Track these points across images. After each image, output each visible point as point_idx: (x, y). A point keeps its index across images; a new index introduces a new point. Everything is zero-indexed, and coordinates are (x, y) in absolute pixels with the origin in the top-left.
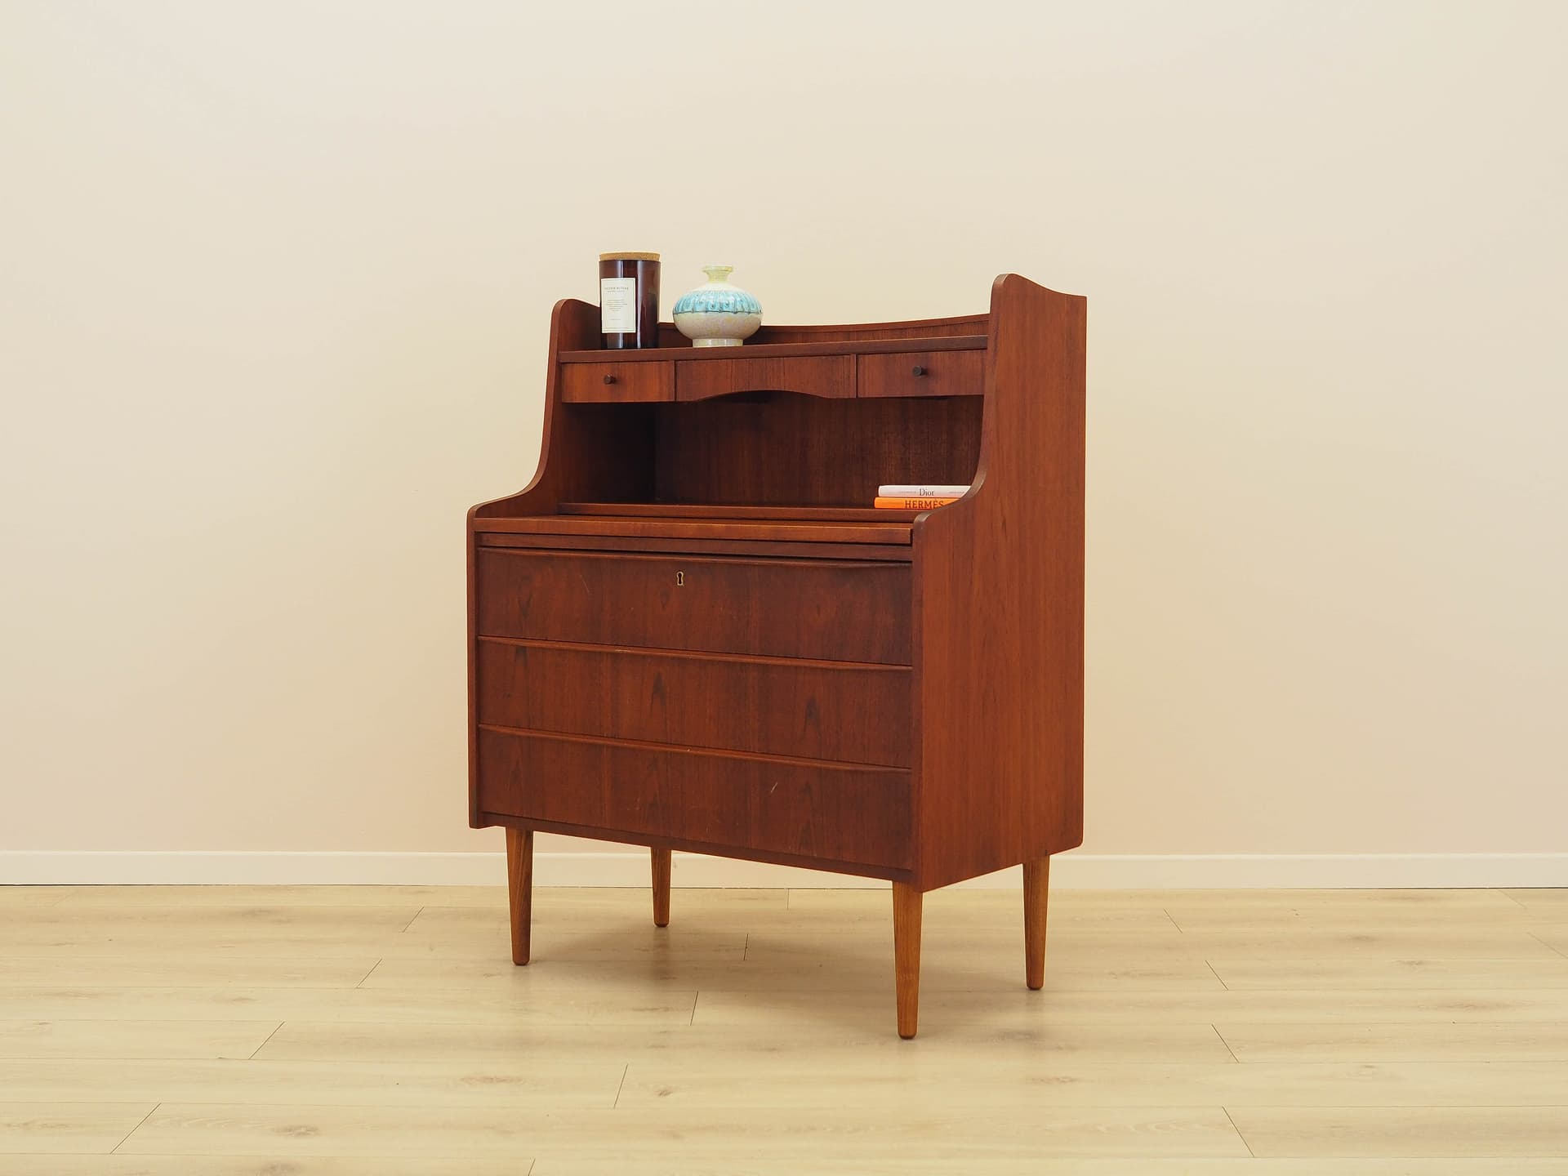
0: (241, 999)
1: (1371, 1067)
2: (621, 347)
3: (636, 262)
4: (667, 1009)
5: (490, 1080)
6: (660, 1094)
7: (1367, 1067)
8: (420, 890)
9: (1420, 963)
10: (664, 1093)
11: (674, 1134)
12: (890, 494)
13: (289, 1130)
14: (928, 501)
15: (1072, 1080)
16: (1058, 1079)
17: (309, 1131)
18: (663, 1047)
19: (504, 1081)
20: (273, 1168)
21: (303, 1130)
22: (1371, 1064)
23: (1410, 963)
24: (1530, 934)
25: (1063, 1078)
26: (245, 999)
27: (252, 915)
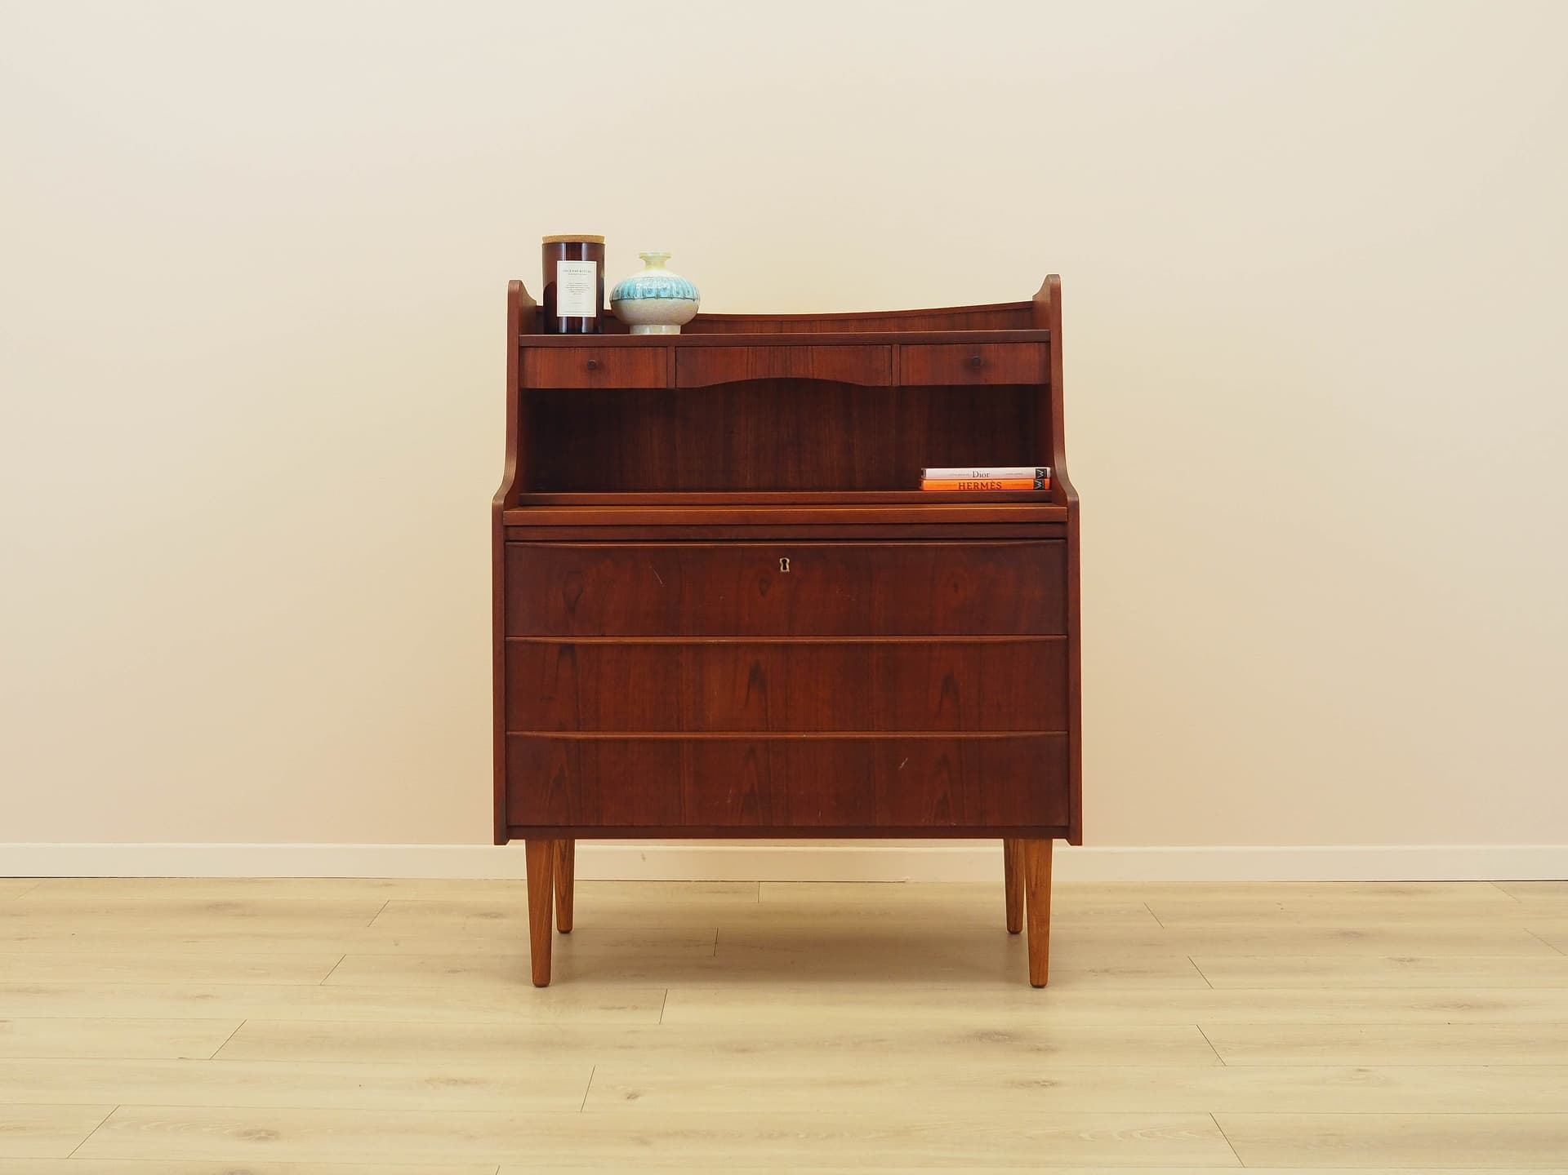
0: (204, 997)
1: (1364, 1071)
2: (564, 331)
3: (580, 244)
4: (635, 1008)
5: (454, 1082)
6: (628, 1098)
7: (1360, 1070)
8: (387, 883)
9: (1412, 960)
10: (632, 1096)
11: (642, 1140)
12: (937, 477)
13: (248, 1134)
14: (985, 482)
15: (1053, 1084)
16: (1038, 1083)
17: (269, 1135)
18: (631, 1047)
19: (468, 1083)
21: (263, 1134)
22: (1366, 1068)
23: (1401, 960)
24: (1525, 929)
25: (1044, 1081)
26: (208, 996)
27: (216, 908)
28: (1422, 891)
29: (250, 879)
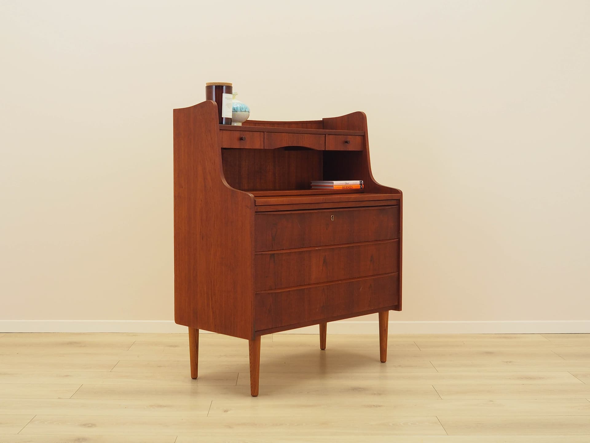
1: (492, 401)
4: (227, 380)
5: (161, 406)
6: (225, 411)
7: (490, 401)
8: (135, 335)
9: (510, 362)
10: (226, 411)
11: (229, 426)
12: (336, 184)
13: (85, 425)
14: (348, 186)
15: (379, 406)
16: (374, 406)
17: (92, 425)
18: (226, 394)
19: (165, 406)
20: (79, 439)
21: (90, 425)
22: (492, 400)
23: (507, 362)
24: (552, 351)
25: (376, 405)
26: (68, 376)
27: (71, 344)
28: (515, 338)
29: (83, 333)
